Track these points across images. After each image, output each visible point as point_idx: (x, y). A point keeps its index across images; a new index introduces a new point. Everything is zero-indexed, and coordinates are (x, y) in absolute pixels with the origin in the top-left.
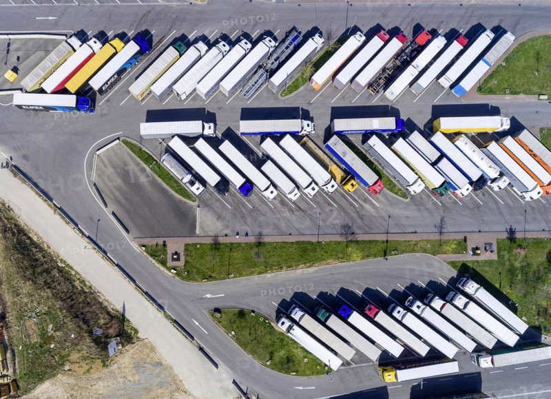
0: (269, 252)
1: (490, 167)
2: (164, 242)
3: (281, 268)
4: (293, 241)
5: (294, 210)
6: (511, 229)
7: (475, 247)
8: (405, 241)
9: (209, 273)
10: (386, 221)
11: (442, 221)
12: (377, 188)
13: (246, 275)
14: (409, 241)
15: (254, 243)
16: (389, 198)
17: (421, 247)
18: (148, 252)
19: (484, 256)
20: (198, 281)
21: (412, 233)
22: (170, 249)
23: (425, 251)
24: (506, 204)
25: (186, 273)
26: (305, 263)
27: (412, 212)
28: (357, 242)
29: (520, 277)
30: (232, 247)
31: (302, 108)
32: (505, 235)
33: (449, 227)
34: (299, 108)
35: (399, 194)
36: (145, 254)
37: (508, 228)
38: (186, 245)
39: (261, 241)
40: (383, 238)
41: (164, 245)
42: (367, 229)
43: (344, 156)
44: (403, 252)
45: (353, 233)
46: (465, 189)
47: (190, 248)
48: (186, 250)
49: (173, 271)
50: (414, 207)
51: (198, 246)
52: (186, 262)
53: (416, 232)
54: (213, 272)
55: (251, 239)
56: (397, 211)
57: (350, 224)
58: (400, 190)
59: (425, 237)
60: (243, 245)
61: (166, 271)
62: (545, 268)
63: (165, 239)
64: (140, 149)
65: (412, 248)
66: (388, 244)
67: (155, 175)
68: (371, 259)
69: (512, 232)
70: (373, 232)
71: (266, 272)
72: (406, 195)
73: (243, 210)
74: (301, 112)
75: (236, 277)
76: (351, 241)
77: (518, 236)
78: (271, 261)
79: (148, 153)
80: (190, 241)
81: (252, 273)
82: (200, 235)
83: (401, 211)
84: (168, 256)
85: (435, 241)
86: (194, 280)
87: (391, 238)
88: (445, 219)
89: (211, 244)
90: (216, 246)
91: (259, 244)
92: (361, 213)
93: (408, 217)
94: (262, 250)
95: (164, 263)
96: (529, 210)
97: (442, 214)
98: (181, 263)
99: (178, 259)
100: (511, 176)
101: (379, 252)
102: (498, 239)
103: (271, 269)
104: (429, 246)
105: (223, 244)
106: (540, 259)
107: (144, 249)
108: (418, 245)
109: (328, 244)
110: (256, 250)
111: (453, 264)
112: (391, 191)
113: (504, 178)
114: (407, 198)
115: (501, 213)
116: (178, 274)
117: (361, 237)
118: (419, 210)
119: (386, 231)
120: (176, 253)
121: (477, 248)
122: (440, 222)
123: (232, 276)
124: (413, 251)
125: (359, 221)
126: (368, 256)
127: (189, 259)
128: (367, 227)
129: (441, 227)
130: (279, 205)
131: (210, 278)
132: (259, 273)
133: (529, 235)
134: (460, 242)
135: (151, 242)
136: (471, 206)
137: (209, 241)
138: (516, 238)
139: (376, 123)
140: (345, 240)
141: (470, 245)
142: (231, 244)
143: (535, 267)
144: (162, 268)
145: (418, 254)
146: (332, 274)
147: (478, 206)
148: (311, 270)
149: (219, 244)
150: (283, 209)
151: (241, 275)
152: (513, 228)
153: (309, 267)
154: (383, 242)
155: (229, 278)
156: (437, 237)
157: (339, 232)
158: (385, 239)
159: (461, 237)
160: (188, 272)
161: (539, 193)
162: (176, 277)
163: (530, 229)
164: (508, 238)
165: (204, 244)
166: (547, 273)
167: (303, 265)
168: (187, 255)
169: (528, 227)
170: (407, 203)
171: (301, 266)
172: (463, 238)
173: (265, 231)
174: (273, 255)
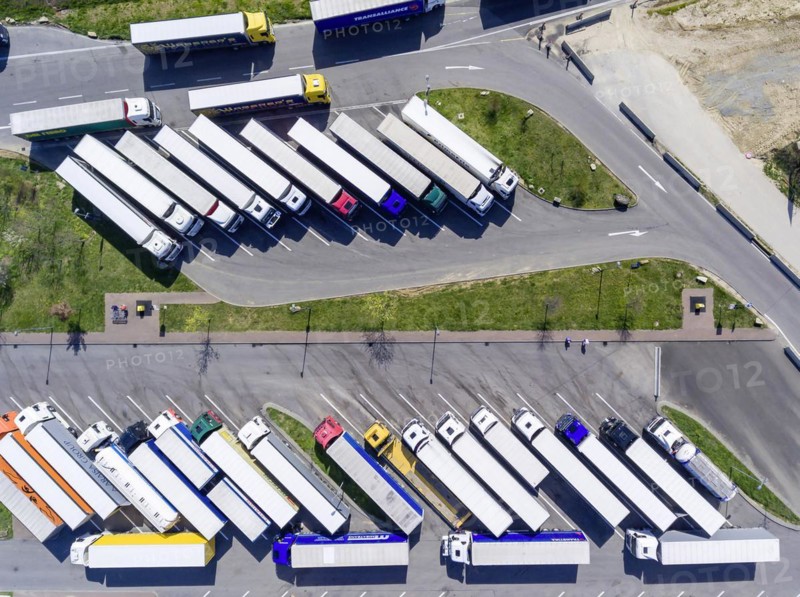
0: (527, 312)
1: (113, 470)
2: (719, 332)
3: (504, 282)
4: (482, 331)
5: (478, 389)
6: (77, 348)
7: (145, 317)
8: (274, 329)
9: (636, 275)
10: (309, 367)
11: (205, 366)
12: (328, 431)
13: (568, 270)
14: (267, 329)
15: (553, 328)
16: (301, 410)
17: (246, 317)
18: (750, 313)
19: (128, 299)
20: (656, 260)
21: (261, 344)
22: (708, 319)
23: (238, 310)
24: (83, 396)
25: (679, 275)
26: (461, 291)
27: (259, 382)
28: (365, 329)
29: (65, 261)
30: (595, 322)
31: (462, 581)
32: (88, 338)
33: (191, 355)
34: (467, 583)
35: (283, 417)
36: (754, 311)
37: (81, 351)
38: (678, 326)
39: (541, 333)
40: (317, 336)
41: (719, 327)
42: (346, 353)
43: (391, 493)
44: (280, 309)
45: (371, 344)
46: (162, 427)
47: (672, 321)
48: (680, 318)
49: (704, 280)
50: (256, 391)
51: (657, 324)
52: (678, 295)
53: (254, 345)
54: (629, 276)
55: (559, 335)
56: (288, 384)
57: (375, 362)
58: (281, 425)
59: (237, 337)
60: (575, 325)
61: (715, 279)
62: (16, 277)
63: (719, 338)
64: (766, 506)
65: (262, 317)
66: (305, 324)
67: (739, 457)
68: (338, 296)
69: (76, 343)
70: (332, 347)
71: (532, 276)
72: (271, 415)
73: (573, 390)
74: (464, 574)
75: (587, 267)
76: (377, 330)
77: (63, 337)
78: (523, 296)
79: (753, 498)
80: (672, 335)
81: (559, 273)
82: (652, 344)
83: (278, 385)
84: (712, 307)
85: (218, 329)
86: (663, 263)
87: (301, 336)
88: (198, 370)
89: (633, 327)
90: (624, 325)
91: (544, 327)
92: (355, 381)
93: (268, 373)
94: (539, 317)
95: (720, 294)
96: (41, 385)
97: (202, 376)
98: (688, 293)
99: (694, 301)
100: (72, 451)
101: (324, 311)
102: (103, 331)
103: (523, 281)
104: (231, 320)
105: (612, 328)
106: (26, 293)
107: (758, 321)
108: (250, 321)
109: (418, 325)
110: (551, 317)
111: (188, 286)
112: (297, 423)
113: (86, 448)
114: (268, 409)
115: (94, 378)
116: (693, 273)
117: (359, 337)
118: (246, 386)
119: (310, 348)
120: (698, 311)
121: (142, 314)
122: (208, 363)
123: (594, 269)
124: (260, 311)
125: (359, 366)
126: (344, 302)
127: (674, 302)
128: (344, 356)
129: (206, 354)
130: (507, 399)
131: (637, 266)
132: (544, 273)
133: (44, 337)
134: (172, 326)
135: (745, 333)
136: (149, 393)
137: (637, 334)
138: (69, 332)
139: (328, 556)
140: (386, 332)
141: (154, 320)
142: (596, 328)
143: (36, 278)
144: (723, 284)
145: (252, 304)
146: (410, 270)
147: (136, 392)
148: (449, 278)
149: (618, 328)
150: (500, 390)
151: (579, 271)
152: (72, 351)
153: (453, 284)
154: (315, 329)
155: (601, 265)
156: (215, 336)
157: (396, 347)
158: (311, 333)
159: (170, 335)
160: (675, 277)
161: (22, 419)
162: (696, 268)
163: (41, 348)
164: (84, 332)
165: (646, 328)
166: (14, 268)
167: (464, 287)
168: (678, 307)
169: (45, 352)
170: (269, 399)
171: (468, 285)
172: (166, 334)
173: (532, 351)
174: (519, 306)
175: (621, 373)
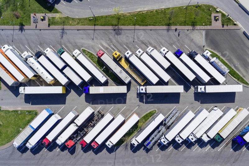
0: (163, 20)
2: (223, 27)
3: (156, 11)
4: (149, 26)
5: (148, 44)
6: (22, 31)
8: (84, 25)
9: (197, 9)
10: (96, 37)
11: (62, 37)
13: (176, 8)
14: (82, 25)
15: (172, 25)
16: (93, 50)
17: (75, 21)
18: (233, 21)
20: (203, 5)
21: (80, 30)
22: (220, 22)
23: (73, 19)
24: (24, 45)
25: (210, 9)
26: (143, 14)
27: (80, 41)
28: (112, 25)
29: (18, 4)
30: (185, 23)
32: (25, 27)
33: (58, 33)
35: (87, 52)
38: (210, 25)
39: (168, 27)
40: (97, 27)
41: (223, 25)
42: (107, 33)
43: (121, 70)
44: (86, 19)
45: (115, 30)
47: (208, 23)
48: (211, 22)
49: (218, 10)
50: (78, 44)
51: (204, 24)
52: (210, 16)
53: (78, 30)
54: (195, 10)
55: (173, 28)
56: (89, 42)
57: (116, 36)
58: (86, 54)
59: (73, 27)
60: (178, 24)
61: (222, 11)
62: (3, 8)
63: (223, 28)
64: (238, 79)
65: (80, 21)
66: (94, 24)
67: (229, 65)
68: (104, 15)
69: (21, 29)
70: (103, 31)
71: (165, 9)
72: (83, 51)
75: (182, 7)
76: (116, 25)
77: (18, 27)
78: (162, 15)
79: (234, 77)
80: (209, 27)
81: (173, 8)
82: (202, 30)
83: (87, 42)
84: (221, 19)
85: (67, 25)
86: (206, 6)
87: (93, 27)
88: (60, 38)
89: (196, 25)
90: (194, 24)
91: (169, 25)
92: (110, 41)
93: (82, 39)
94: (167, 22)
95: (223, 15)
96: (11, 42)
97: (62, 40)
98: (213, 15)
101: (100, 20)
102: (30, 25)
103: (162, 11)
104: (71, 22)
105: (190, 25)
106: (6, 13)
107: (235, 23)
108: (77, 23)
109: (129, 24)
110: (171, 22)
111: (57, 12)
112: (92, 54)
115: (27, 40)
116: (215, 9)
117: (110, 27)
118: (75, 43)
119: (95, 31)
120: (216, 20)
122: (64, 36)
123: (184, 7)
124: (80, 19)
125: (111, 37)
126: (107, 17)
127: (209, 17)
129: (63, 33)
130: (158, 47)
131: (197, 6)
132: (169, 9)
133: (12, 27)
134: (52, 24)
135: (231, 27)
136: (45, 45)
137: (198, 27)
138: (19, 26)
139: (101, 90)
140: (119, 26)
141: (46, 22)
142: (185, 25)
143: (9, 9)
144: (224, 12)
145: (77, 17)
146: (127, 7)
147: (41, 44)
148: (139, 10)
149: (192, 25)
150: (155, 44)
151: (179, 8)
152: (20, 32)
153: (140, 12)
155: (186, 6)
156: (65, 27)
157: (123, 31)
158: (96, 26)
159: (52, 27)
162: (216, 7)
163: (11, 31)
165: (200, 25)
166: (2, 6)
167: (144, 12)
168: (210, 19)
170: (83, 47)
171: (145, 12)
172: (50, 26)
173: (165, 32)
174: (161, 18)
175: (193, 39)
